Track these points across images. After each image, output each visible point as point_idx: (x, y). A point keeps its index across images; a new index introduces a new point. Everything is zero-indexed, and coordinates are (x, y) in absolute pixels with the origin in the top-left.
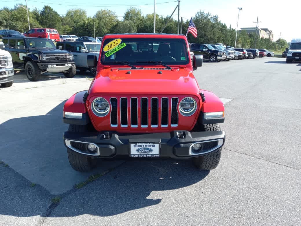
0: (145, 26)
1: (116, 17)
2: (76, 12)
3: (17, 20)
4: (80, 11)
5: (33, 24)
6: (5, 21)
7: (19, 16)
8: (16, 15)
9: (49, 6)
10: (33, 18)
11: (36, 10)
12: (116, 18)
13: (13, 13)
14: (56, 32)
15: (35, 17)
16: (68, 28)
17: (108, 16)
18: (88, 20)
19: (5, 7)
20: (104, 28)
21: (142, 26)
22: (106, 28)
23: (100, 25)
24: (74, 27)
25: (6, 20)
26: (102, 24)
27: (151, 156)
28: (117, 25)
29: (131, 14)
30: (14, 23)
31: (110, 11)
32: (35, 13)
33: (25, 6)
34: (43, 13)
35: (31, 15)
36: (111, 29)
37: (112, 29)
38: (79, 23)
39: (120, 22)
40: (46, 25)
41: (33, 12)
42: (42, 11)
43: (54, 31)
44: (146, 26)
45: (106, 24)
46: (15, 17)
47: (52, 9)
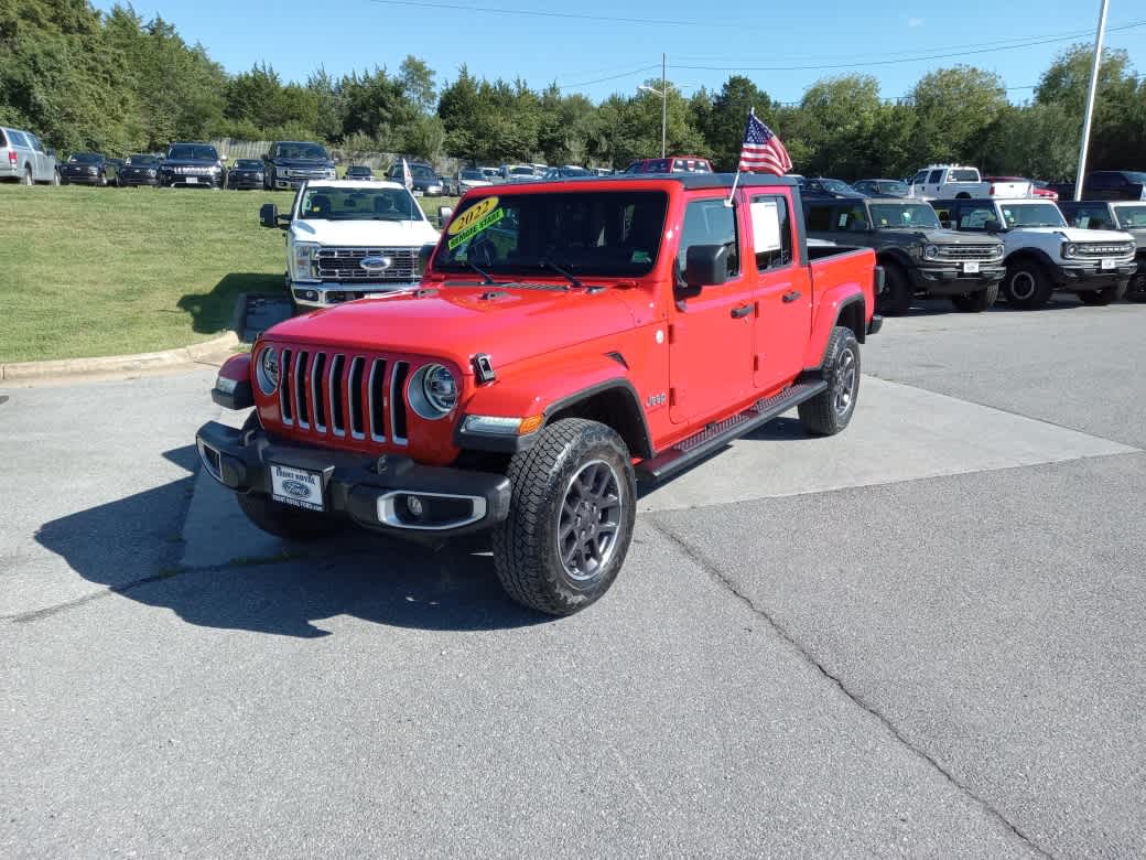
0: (1128, 120)
1: (1001, 92)
2: (841, 87)
3: (638, 135)
4: (857, 83)
5: (685, 143)
6: (603, 140)
7: (648, 118)
8: (638, 117)
9: (743, 77)
10: (686, 121)
11: (702, 94)
12: (997, 99)
13: (630, 111)
14: (705, 168)
15: (696, 117)
16: (801, 150)
17: (966, 91)
18: (879, 114)
19: (613, 96)
20: (937, 139)
21: (1112, 123)
22: (947, 140)
23: (922, 130)
24: (821, 143)
25: (608, 136)
26: (931, 126)
27: (307, 506)
28: (995, 126)
29: (1071, 75)
30: (629, 144)
31: (974, 70)
32: (697, 107)
33: (660, 86)
34: (722, 104)
35: (682, 114)
36: (966, 144)
37: (969, 143)
38: (841, 129)
39: (1017, 109)
40: (725, 143)
41: (693, 104)
42: (718, 97)
43: (697, 166)
44: (1134, 118)
45: (946, 125)
46: (636, 122)
47: (754, 87)
